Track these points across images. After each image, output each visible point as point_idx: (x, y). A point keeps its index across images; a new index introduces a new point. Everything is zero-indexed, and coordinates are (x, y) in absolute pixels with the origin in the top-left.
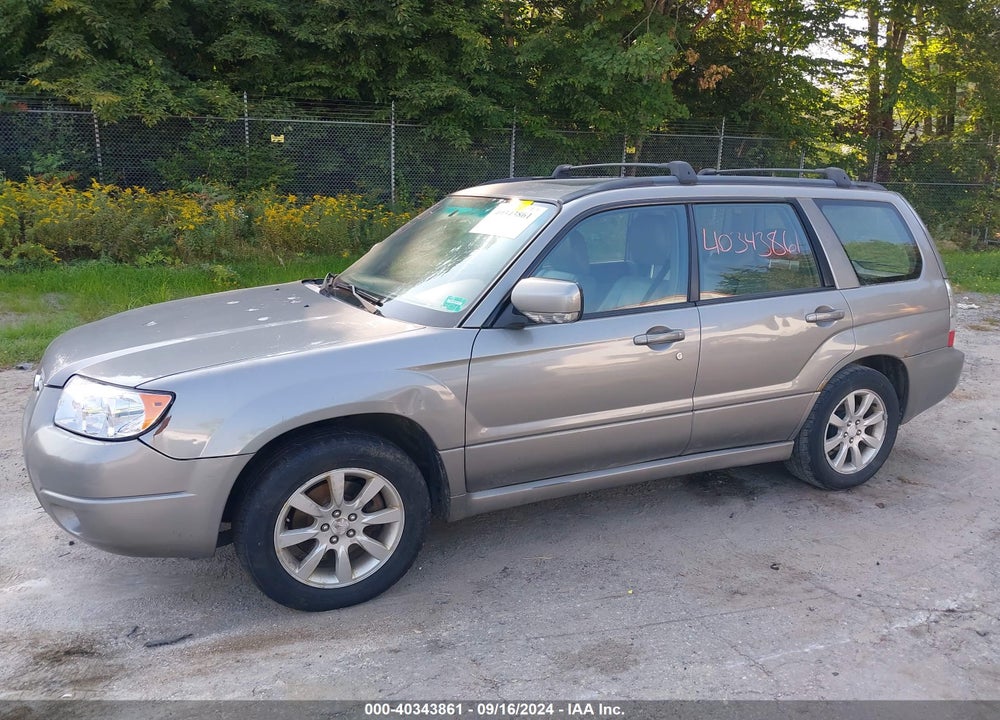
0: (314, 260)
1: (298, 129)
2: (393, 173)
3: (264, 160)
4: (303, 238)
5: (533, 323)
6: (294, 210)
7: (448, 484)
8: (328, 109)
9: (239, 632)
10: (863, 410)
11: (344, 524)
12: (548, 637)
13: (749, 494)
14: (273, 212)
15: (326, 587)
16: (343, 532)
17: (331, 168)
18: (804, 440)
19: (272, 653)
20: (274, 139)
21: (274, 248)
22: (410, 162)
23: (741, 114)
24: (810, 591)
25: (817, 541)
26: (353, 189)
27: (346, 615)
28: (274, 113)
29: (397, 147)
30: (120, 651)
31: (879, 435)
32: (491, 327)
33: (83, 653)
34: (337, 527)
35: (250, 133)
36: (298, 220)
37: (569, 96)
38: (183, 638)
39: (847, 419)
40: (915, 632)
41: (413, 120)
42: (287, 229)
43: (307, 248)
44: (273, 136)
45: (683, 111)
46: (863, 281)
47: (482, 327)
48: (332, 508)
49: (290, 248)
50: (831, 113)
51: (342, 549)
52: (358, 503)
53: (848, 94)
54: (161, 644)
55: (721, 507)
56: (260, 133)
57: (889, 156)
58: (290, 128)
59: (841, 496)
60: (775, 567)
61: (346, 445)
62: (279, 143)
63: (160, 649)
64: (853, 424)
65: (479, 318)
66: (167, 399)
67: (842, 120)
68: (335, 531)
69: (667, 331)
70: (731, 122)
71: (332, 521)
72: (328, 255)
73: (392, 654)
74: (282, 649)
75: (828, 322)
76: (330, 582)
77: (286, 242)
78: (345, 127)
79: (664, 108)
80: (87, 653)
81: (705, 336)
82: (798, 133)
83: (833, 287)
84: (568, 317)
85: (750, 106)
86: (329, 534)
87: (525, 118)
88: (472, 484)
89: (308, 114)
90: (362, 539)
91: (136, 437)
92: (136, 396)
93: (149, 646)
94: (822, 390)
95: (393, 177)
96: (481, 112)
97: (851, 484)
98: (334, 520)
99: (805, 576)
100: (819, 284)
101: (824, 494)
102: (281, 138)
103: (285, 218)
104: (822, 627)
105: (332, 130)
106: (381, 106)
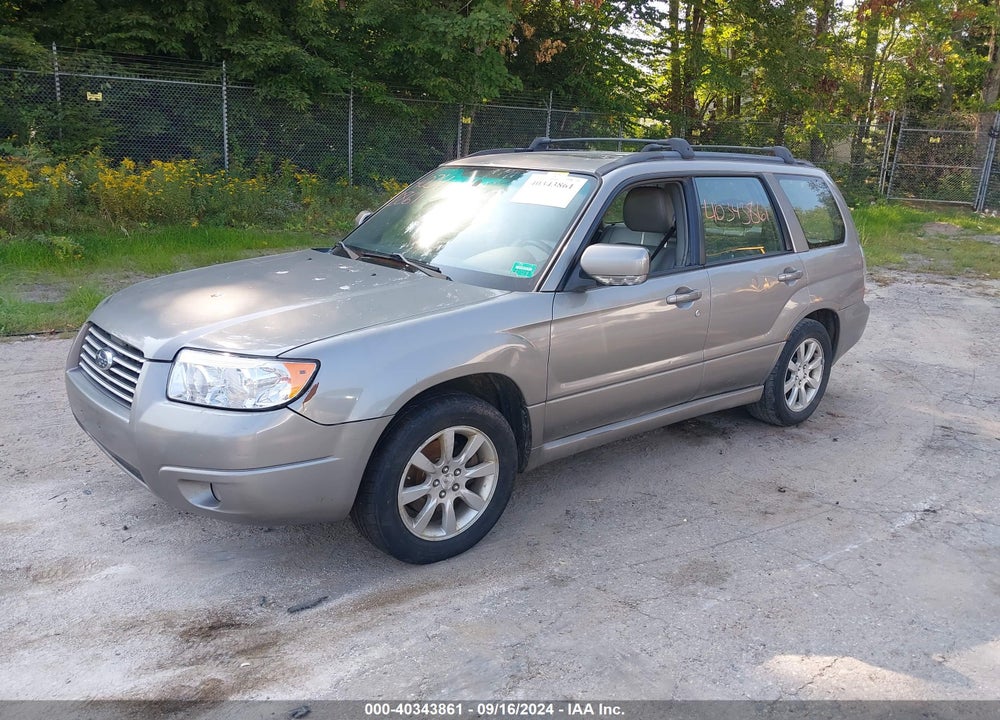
0: (160, 230)
1: (118, 87)
2: (226, 137)
3: (82, 120)
4: (147, 207)
5: (600, 284)
6: (133, 177)
7: (530, 437)
8: (149, 65)
9: (368, 590)
10: (809, 357)
11: (451, 479)
12: (645, 562)
13: (724, 433)
14: (110, 177)
15: (437, 540)
16: (450, 487)
17: (156, 130)
18: (771, 384)
19: (416, 604)
20: (90, 96)
21: (114, 217)
22: (243, 125)
23: (566, 88)
24: (819, 507)
25: (800, 468)
26: (187, 154)
27: (457, 563)
28: (88, 67)
29: (229, 110)
30: (266, 619)
31: (818, 377)
32: (562, 291)
33: (229, 626)
34: (446, 482)
35: (62, 89)
36: (142, 187)
37: (407, 63)
38: (320, 601)
39: (798, 364)
40: (912, 527)
41: (247, 82)
42: (129, 197)
43: (150, 217)
44: (89, 93)
45: (517, 84)
46: (812, 246)
47: (555, 291)
48: (443, 464)
49: (132, 218)
50: (642, 90)
51: (449, 504)
52: (463, 458)
53: (655, 74)
54: (302, 609)
55: (708, 447)
56: (73, 90)
57: (694, 133)
58: (108, 85)
59: (794, 430)
60: (781, 490)
61: (457, 404)
62: (97, 102)
63: (304, 613)
64: (801, 369)
65: (552, 282)
66: (312, 368)
67: (653, 97)
68: (444, 486)
69: (688, 292)
70: (556, 94)
71: (442, 477)
72: (173, 224)
73: (523, 592)
74: (423, 599)
75: (793, 281)
76: (440, 534)
77: (126, 212)
78: (169, 87)
79: (501, 79)
80: (233, 625)
81: (714, 296)
82: (618, 108)
83: (791, 251)
84: (638, 279)
85: (571, 80)
86: (438, 490)
87: (365, 85)
88: (549, 435)
89: (128, 71)
90: (464, 492)
91: (284, 406)
92: (279, 365)
93: (292, 611)
94: (788, 341)
95: (226, 141)
96: (322, 74)
97: (798, 420)
98: (443, 475)
99: (808, 496)
100: (783, 248)
101: (781, 429)
102: (99, 96)
103: (126, 185)
104: (845, 532)
105: (154, 89)
106: (209, 64)
